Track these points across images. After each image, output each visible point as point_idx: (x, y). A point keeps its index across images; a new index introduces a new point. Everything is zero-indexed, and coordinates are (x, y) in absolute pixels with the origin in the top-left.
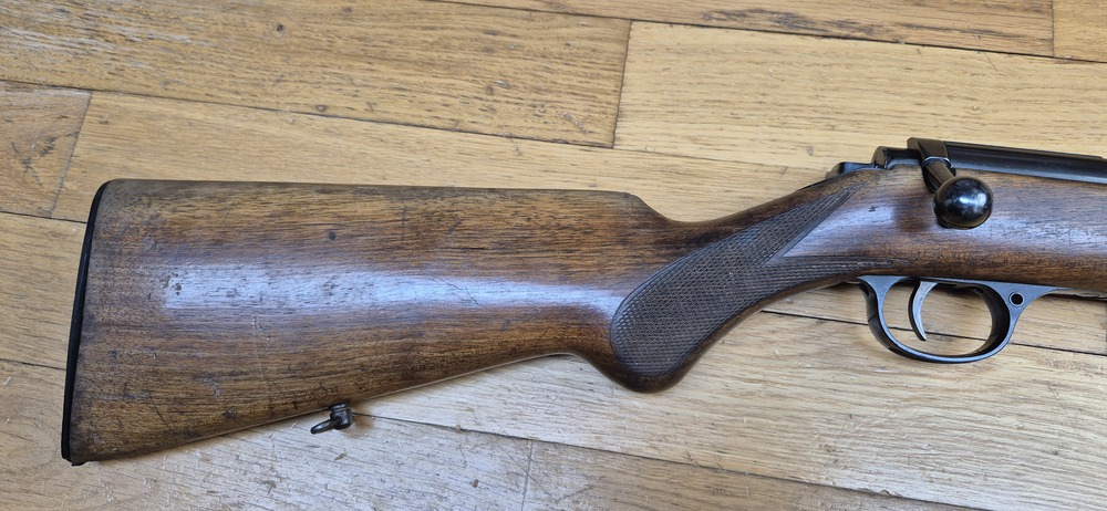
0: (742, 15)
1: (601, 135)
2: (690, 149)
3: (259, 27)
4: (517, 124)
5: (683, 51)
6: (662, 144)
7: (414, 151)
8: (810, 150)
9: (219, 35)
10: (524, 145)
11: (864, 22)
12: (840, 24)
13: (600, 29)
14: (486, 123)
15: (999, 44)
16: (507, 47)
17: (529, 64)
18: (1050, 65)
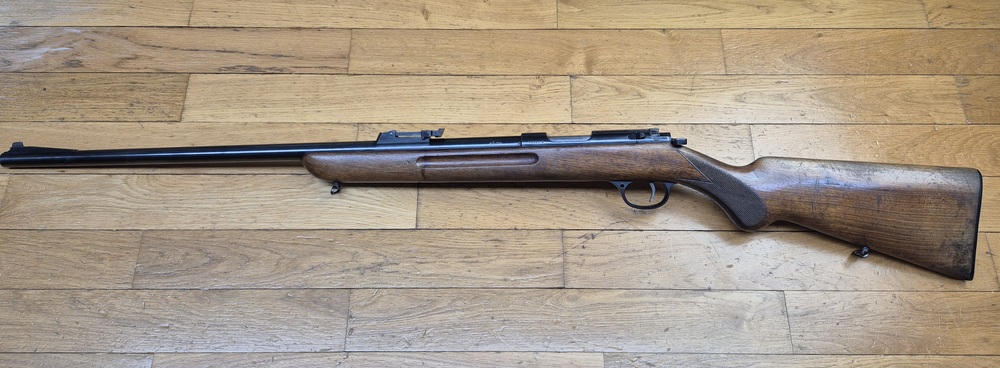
0: (233, 68)
1: (176, 118)
2: (211, 119)
3: (36, 90)
4: (142, 117)
5: (210, 83)
6: (200, 119)
7: (98, 131)
8: (256, 116)
9: (18, 95)
10: (145, 124)
11: (280, 67)
12: (271, 69)
13: (177, 77)
14: (129, 117)
15: (329, 71)
16: (139, 88)
17: (148, 93)
18: (346, 77)
